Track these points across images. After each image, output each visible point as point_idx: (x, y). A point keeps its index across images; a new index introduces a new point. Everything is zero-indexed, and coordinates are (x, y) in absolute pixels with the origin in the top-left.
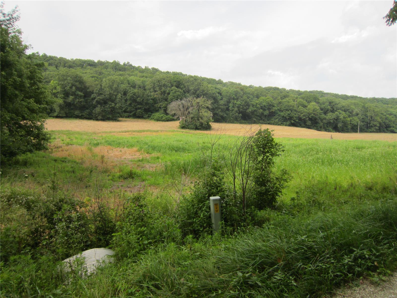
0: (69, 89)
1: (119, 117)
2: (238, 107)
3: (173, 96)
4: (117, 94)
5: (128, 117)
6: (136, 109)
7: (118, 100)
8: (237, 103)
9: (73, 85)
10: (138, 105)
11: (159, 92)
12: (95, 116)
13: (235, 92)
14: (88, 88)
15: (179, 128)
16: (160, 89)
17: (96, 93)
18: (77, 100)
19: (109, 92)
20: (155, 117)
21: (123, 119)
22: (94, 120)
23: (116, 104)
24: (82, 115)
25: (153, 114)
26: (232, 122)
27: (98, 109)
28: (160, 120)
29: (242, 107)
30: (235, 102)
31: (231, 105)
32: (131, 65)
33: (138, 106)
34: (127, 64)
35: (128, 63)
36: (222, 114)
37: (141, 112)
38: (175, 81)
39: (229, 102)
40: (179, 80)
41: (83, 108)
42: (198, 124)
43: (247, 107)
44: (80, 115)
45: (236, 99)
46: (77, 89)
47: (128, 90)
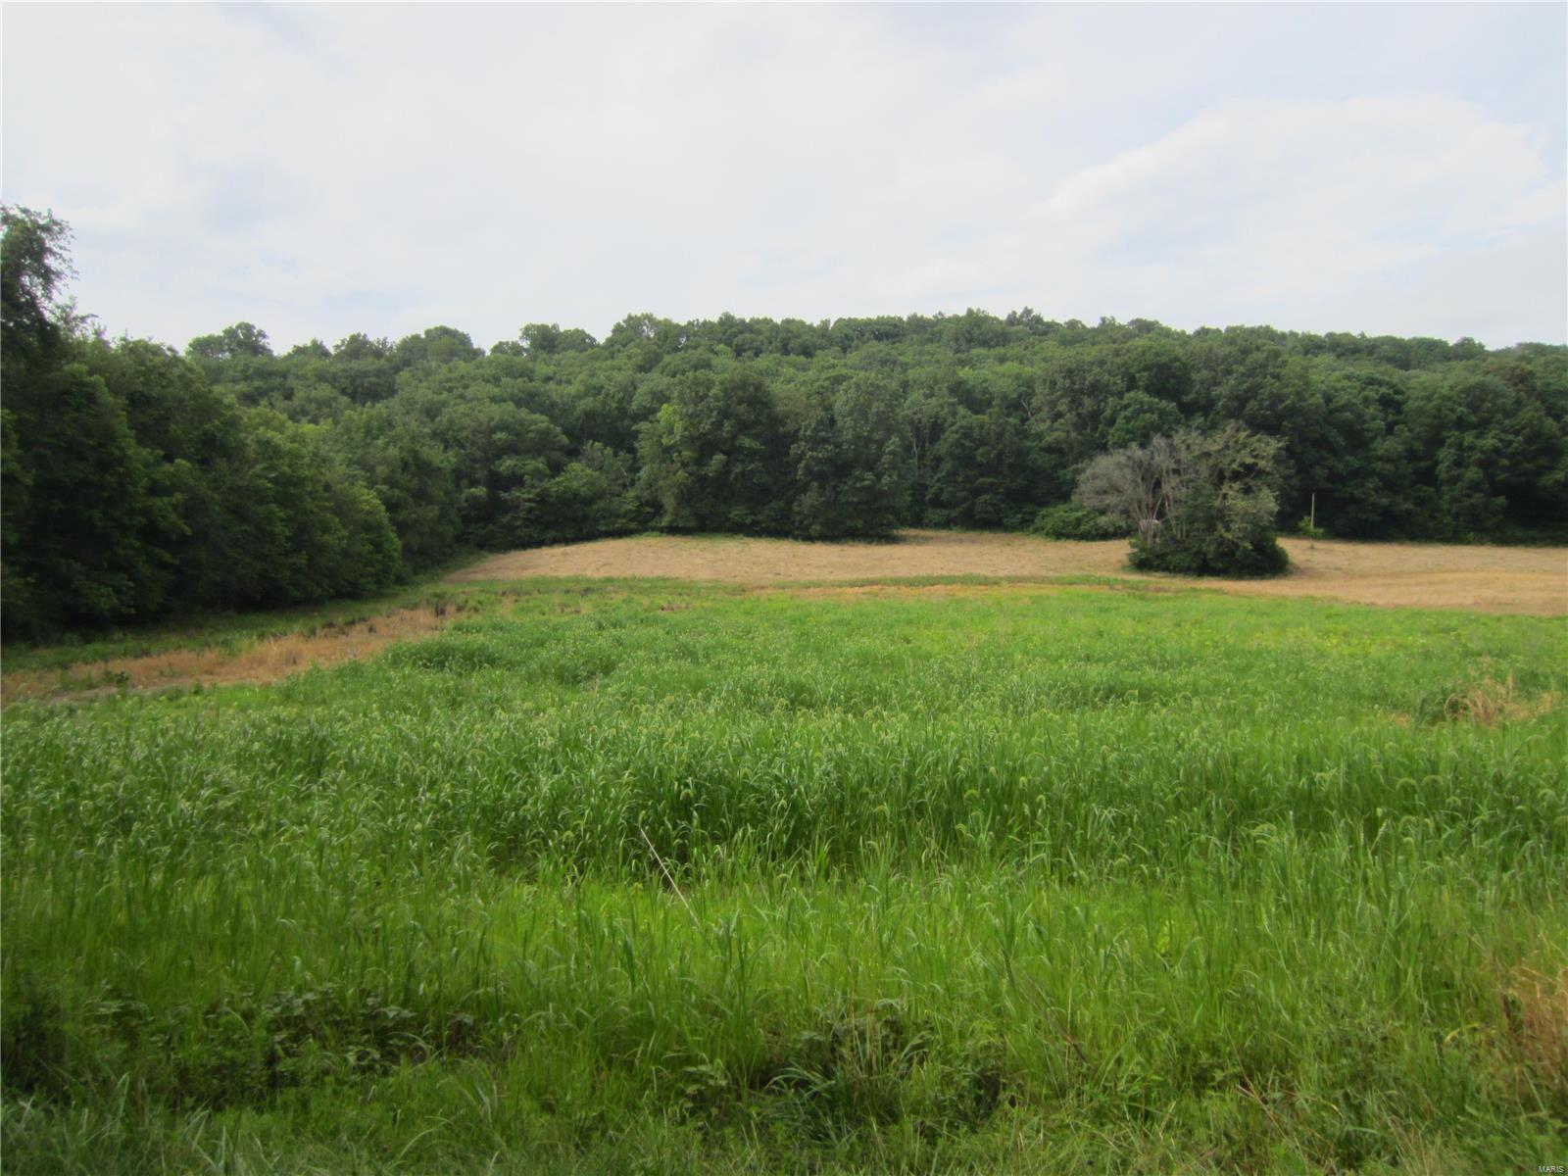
0: (710, 431)
1: (891, 525)
2: (1486, 464)
3: (1128, 432)
4: (887, 438)
5: (947, 524)
6: (977, 492)
7: (886, 459)
8: (1480, 443)
9: (725, 414)
10: (982, 475)
11: (1070, 417)
12: (801, 522)
13: (1468, 391)
14: (782, 423)
15: (1124, 568)
16: (1076, 403)
17: (805, 439)
18: (737, 469)
19: (851, 432)
20: (1049, 523)
21: (913, 532)
22: (796, 538)
23: (879, 477)
24: (755, 523)
25: (1044, 512)
26: (1454, 537)
27: (809, 500)
28: (1068, 536)
29: (1506, 462)
30: (1469, 438)
31: (1445, 455)
32: (1038, 320)
33: (981, 480)
34: (1022, 316)
35: (1028, 312)
36: (1385, 501)
37: (993, 505)
38: (1146, 368)
39: (1436, 441)
40: (1164, 359)
41: (760, 496)
42: (1210, 549)
43: (1543, 461)
44: (748, 521)
45: (1474, 427)
46: (744, 427)
47: (945, 420)
